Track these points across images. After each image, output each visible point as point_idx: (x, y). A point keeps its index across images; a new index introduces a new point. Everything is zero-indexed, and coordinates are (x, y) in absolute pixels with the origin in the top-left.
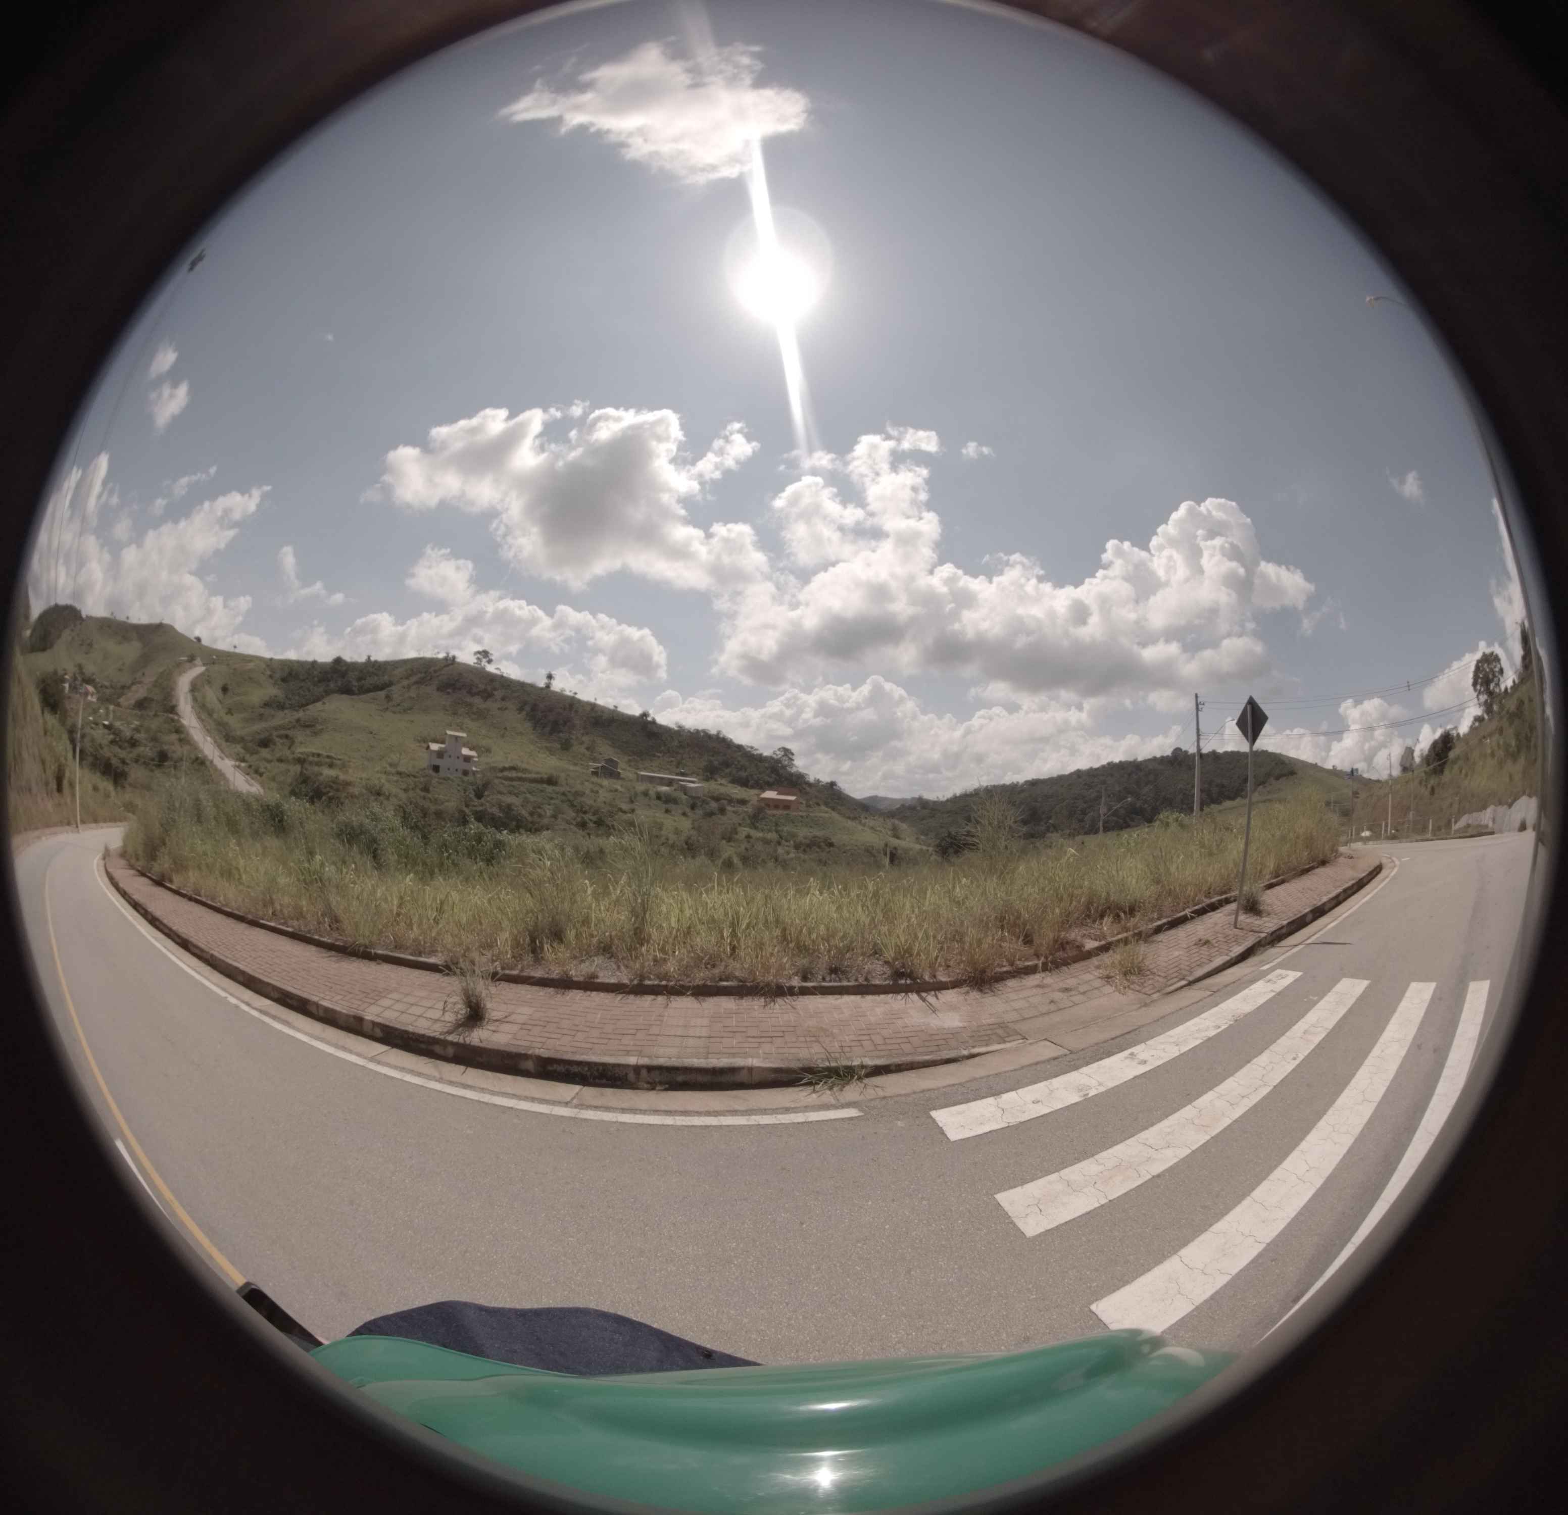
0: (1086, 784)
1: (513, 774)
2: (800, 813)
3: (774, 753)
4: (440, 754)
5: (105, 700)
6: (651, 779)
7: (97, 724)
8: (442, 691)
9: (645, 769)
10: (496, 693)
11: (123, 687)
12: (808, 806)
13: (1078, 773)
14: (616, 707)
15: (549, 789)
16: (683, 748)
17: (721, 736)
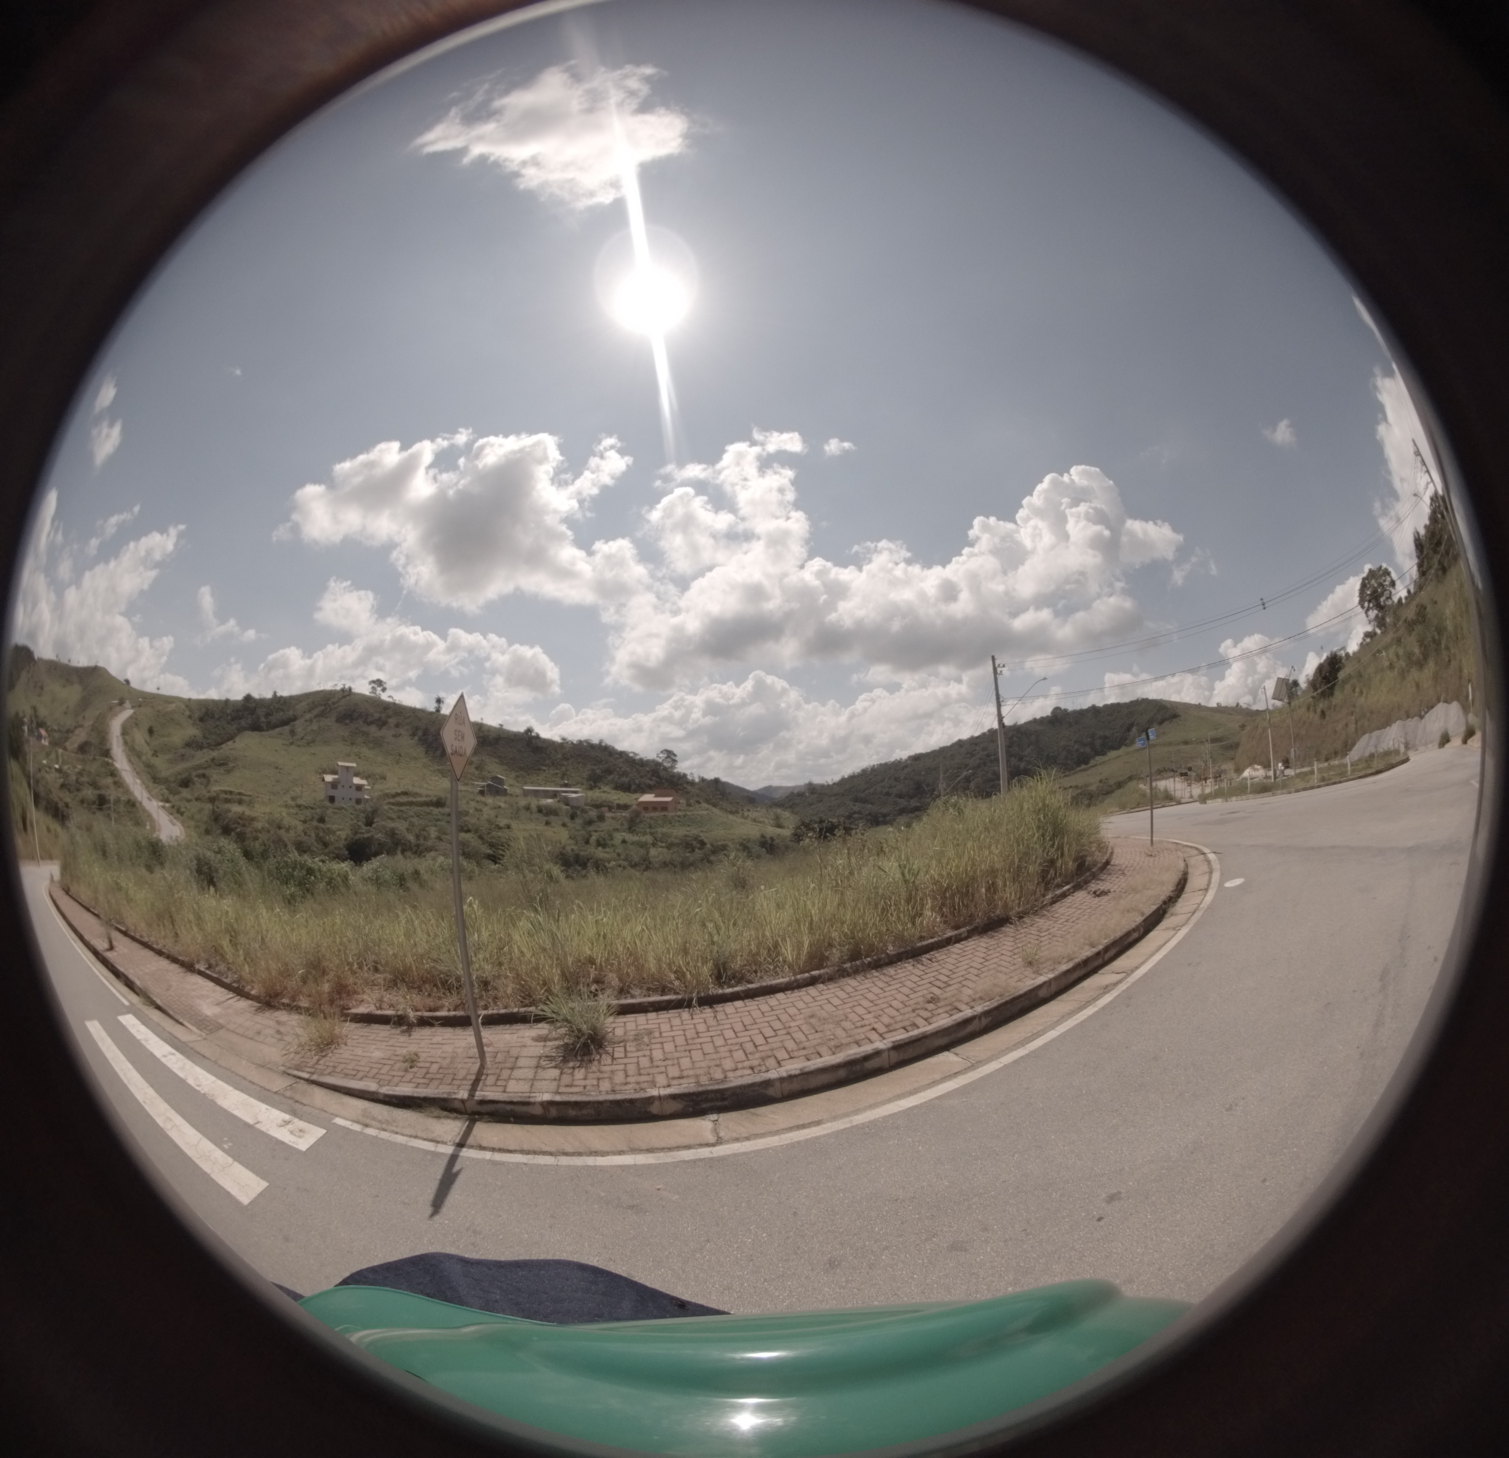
0: (968, 753)
1: (404, 799)
2: (679, 813)
3: (657, 756)
4: (334, 785)
5: (55, 744)
6: (536, 793)
7: (49, 768)
8: (341, 722)
9: (532, 784)
10: (390, 720)
11: (68, 731)
12: (689, 805)
13: (960, 743)
14: (501, 725)
15: (436, 811)
16: (567, 759)
17: (603, 744)
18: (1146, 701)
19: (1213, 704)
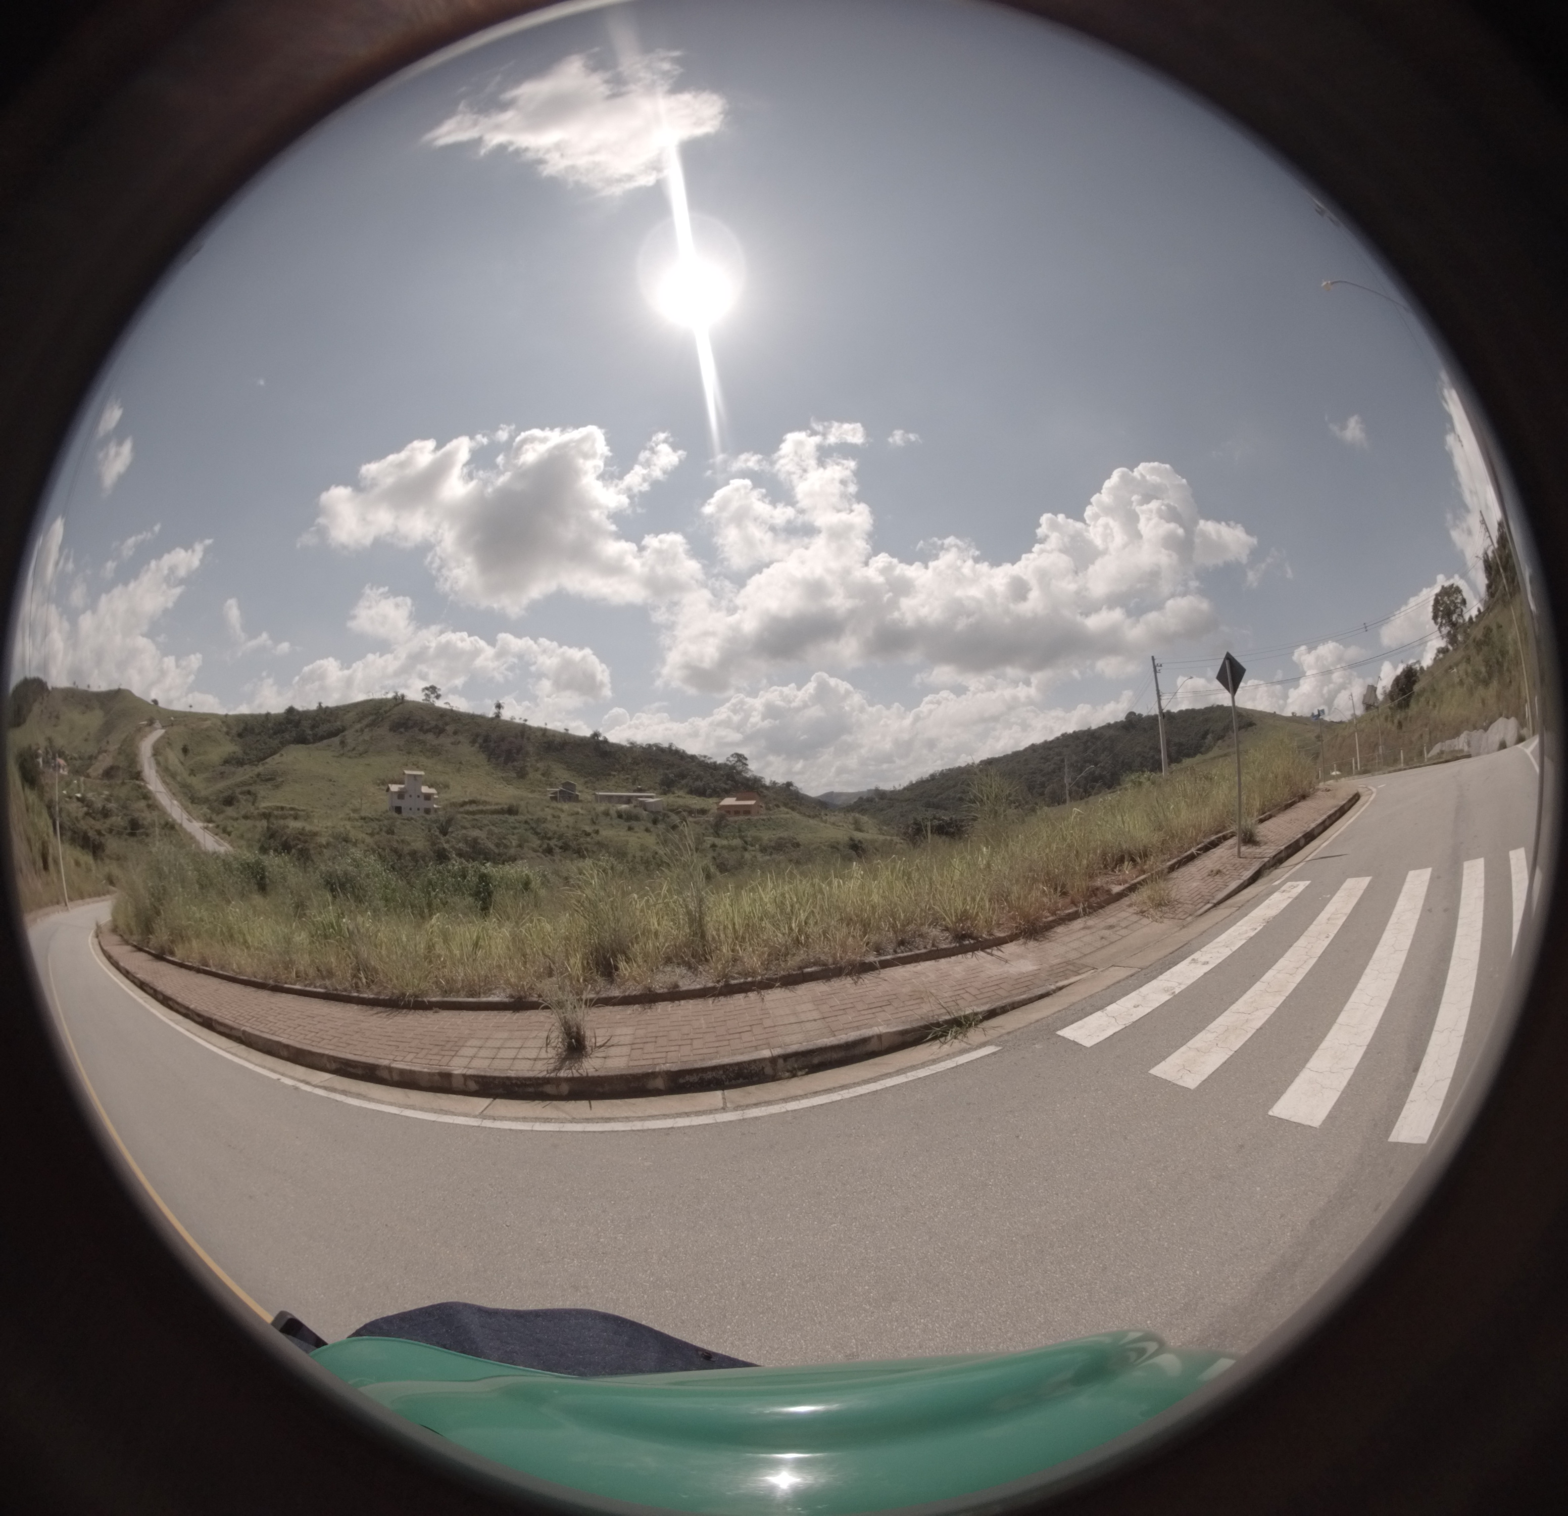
0: (1042, 758)
1: (473, 808)
2: (762, 817)
3: (728, 760)
4: (401, 795)
5: (76, 772)
6: (610, 798)
7: (70, 798)
8: (395, 731)
9: (602, 789)
10: (448, 728)
11: (91, 758)
12: (768, 809)
13: (1033, 748)
14: (567, 730)
15: (511, 819)
16: (638, 764)
17: (674, 748)
18: (1220, 709)
19: (1288, 713)
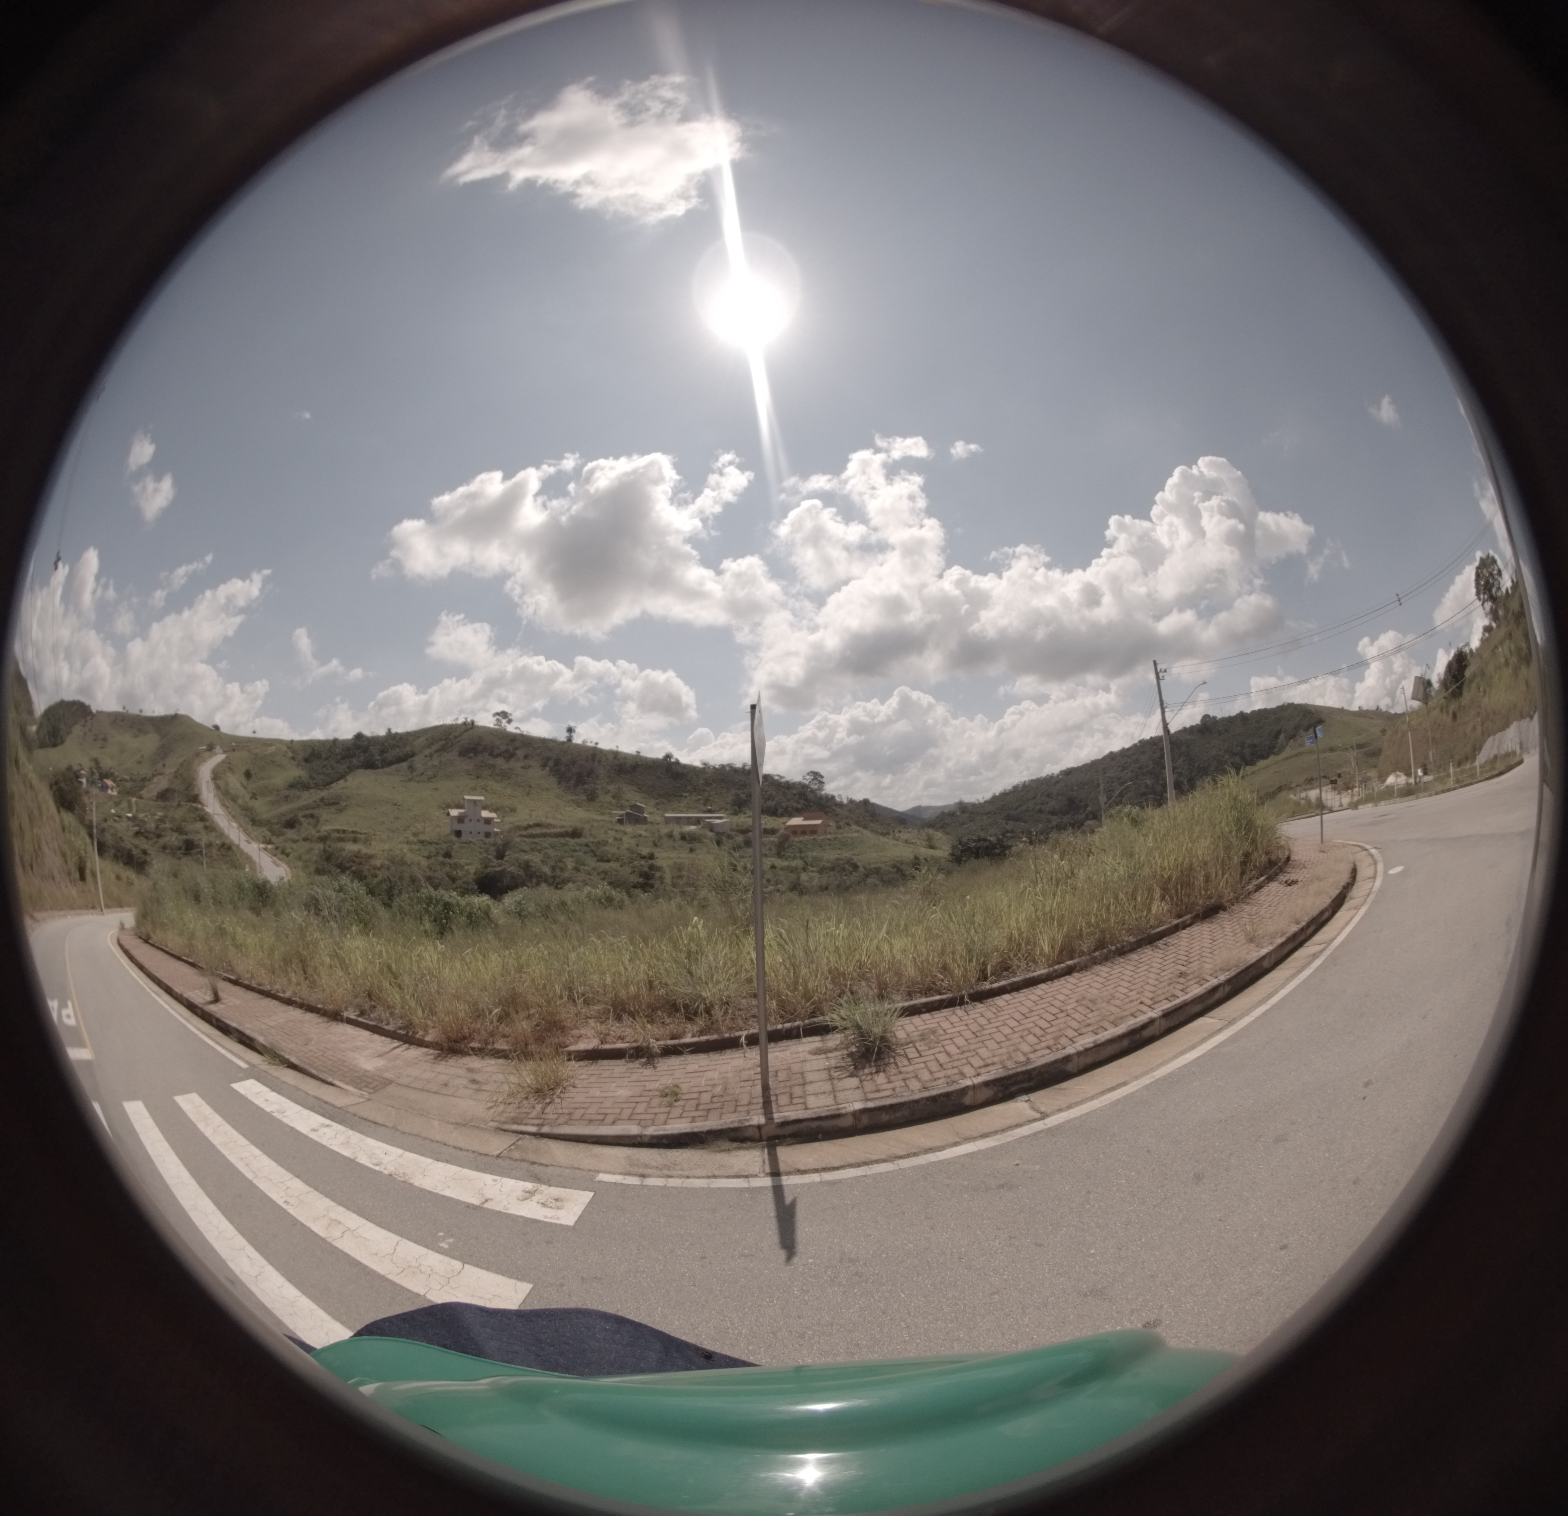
0: (1120, 766)
1: (536, 831)
2: (829, 836)
3: (804, 778)
4: (460, 819)
5: (126, 793)
6: (678, 820)
7: (120, 817)
8: (464, 756)
9: (673, 811)
10: (518, 752)
11: (144, 780)
12: (839, 828)
13: (1111, 756)
14: (638, 752)
16: (711, 785)
18: (1291, 706)
19: (1355, 708)
